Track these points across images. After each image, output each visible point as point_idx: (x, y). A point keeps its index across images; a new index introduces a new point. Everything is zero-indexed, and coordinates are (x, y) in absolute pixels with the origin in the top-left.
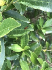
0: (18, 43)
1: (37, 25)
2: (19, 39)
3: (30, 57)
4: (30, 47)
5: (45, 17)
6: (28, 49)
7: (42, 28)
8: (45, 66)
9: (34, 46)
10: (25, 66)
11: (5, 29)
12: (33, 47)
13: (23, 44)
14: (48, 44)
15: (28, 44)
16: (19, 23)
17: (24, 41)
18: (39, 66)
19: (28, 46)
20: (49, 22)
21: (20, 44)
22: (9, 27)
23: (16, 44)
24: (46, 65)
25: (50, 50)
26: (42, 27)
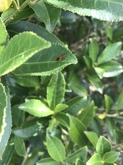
0: (40, 97)
1: (84, 57)
2: (43, 88)
3: (69, 129)
4: (67, 106)
5: (101, 41)
6: (63, 111)
7: (96, 64)
8: (103, 149)
9: (78, 104)
10: (56, 150)
11: (15, 57)
12: (74, 107)
13: (51, 99)
14: (109, 100)
15: (63, 100)
16: (46, 41)
17: (54, 93)
18: (90, 151)
19: (63, 103)
20: (112, 51)
21: (46, 98)
22: (25, 52)
23: (36, 99)
24: (104, 146)
25: (115, 115)
26: (96, 61)
